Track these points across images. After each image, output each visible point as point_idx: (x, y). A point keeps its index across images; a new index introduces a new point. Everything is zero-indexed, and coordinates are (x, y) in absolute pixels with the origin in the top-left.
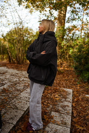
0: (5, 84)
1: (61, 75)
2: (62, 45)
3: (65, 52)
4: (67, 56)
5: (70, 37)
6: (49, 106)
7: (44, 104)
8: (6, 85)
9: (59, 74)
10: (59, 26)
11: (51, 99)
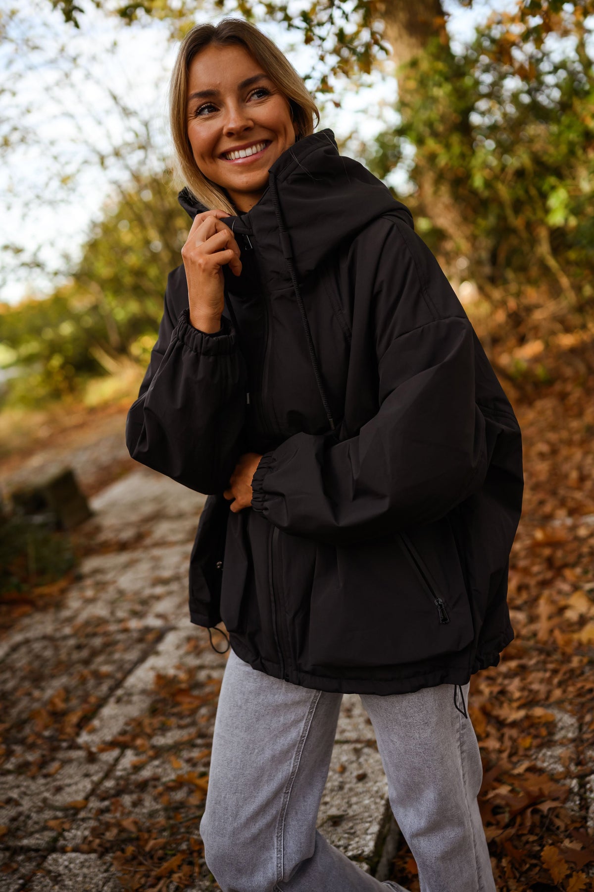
0: (160, 636)
1: (546, 405)
2: (478, 181)
3: (518, 222)
4: (544, 249)
5: (515, 97)
6: (551, 726)
7: (501, 724)
8: (171, 639)
9: (527, 400)
10: (407, 57)
11: (547, 650)
